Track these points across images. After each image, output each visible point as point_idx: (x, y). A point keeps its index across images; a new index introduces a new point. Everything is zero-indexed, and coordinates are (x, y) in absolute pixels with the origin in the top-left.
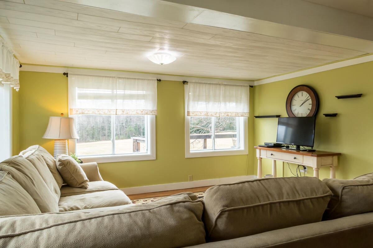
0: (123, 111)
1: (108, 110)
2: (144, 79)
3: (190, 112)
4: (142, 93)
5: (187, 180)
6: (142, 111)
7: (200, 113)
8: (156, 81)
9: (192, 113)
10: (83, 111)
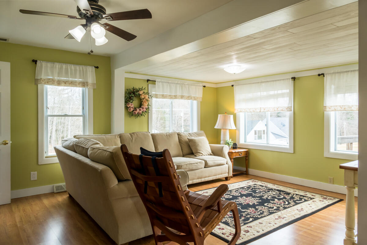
0: (264, 109)
1: (255, 108)
2: (281, 80)
3: (327, 107)
4: (281, 92)
5: (326, 181)
6: (277, 108)
7: (340, 108)
8: (291, 79)
9: (329, 108)
10: (241, 110)
